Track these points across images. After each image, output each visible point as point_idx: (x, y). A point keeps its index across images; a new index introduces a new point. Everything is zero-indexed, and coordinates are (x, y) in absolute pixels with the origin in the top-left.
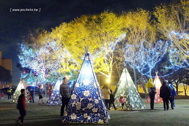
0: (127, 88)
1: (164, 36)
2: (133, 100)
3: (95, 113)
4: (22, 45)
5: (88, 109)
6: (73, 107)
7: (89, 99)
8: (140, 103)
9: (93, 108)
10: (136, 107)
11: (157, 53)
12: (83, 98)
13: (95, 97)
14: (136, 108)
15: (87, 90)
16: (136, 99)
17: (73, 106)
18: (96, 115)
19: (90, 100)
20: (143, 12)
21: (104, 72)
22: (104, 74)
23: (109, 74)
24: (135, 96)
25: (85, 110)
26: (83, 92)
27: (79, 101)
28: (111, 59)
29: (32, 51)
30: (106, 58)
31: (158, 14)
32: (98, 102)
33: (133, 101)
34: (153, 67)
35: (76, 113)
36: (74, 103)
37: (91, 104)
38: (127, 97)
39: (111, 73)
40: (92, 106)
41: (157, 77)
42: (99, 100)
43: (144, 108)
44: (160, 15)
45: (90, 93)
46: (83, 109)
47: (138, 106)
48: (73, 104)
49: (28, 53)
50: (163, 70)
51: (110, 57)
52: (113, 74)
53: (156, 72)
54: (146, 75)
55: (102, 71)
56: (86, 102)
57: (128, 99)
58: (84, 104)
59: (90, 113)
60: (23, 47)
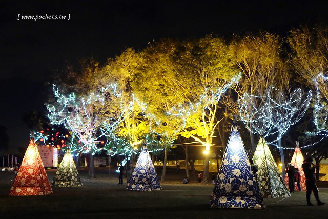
0: (266, 166)
1: (302, 78)
2: (273, 183)
3: (251, 197)
4: (54, 85)
5: (241, 192)
6: (222, 189)
7: (240, 179)
8: (283, 189)
9: (247, 190)
10: (278, 193)
11: (294, 109)
12: (233, 179)
13: (248, 178)
14: (278, 196)
15: (237, 168)
16: (278, 183)
17: (222, 187)
18: (252, 198)
19: (242, 180)
20: (270, 37)
21: (200, 138)
22: (200, 141)
23: (208, 141)
24: (277, 179)
25: (238, 192)
26: (232, 171)
27: (229, 182)
28: (212, 116)
29: (74, 97)
30: (204, 114)
31: (294, 42)
32: (252, 184)
33: (274, 185)
34: (285, 132)
35: (226, 196)
36: (223, 184)
37: (244, 186)
38: (267, 180)
39: (211, 139)
40: (246, 189)
41: (298, 149)
42: (254, 182)
43: (289, 195)
44: (298, 44)
45: (242, 172)
46: (235, 192)
47: (280, 192)
48: (221, 185)
49: (66, 100)
50: (303, 137)
51: (211, 112)
52: (214, 141)
53: (296, 142)
54: (273, 144)
55: (196, 135)
56: (236, 183)
57: (268, 183)
58: (235, 185)
59: (244, 196)
60: (56, 89)
